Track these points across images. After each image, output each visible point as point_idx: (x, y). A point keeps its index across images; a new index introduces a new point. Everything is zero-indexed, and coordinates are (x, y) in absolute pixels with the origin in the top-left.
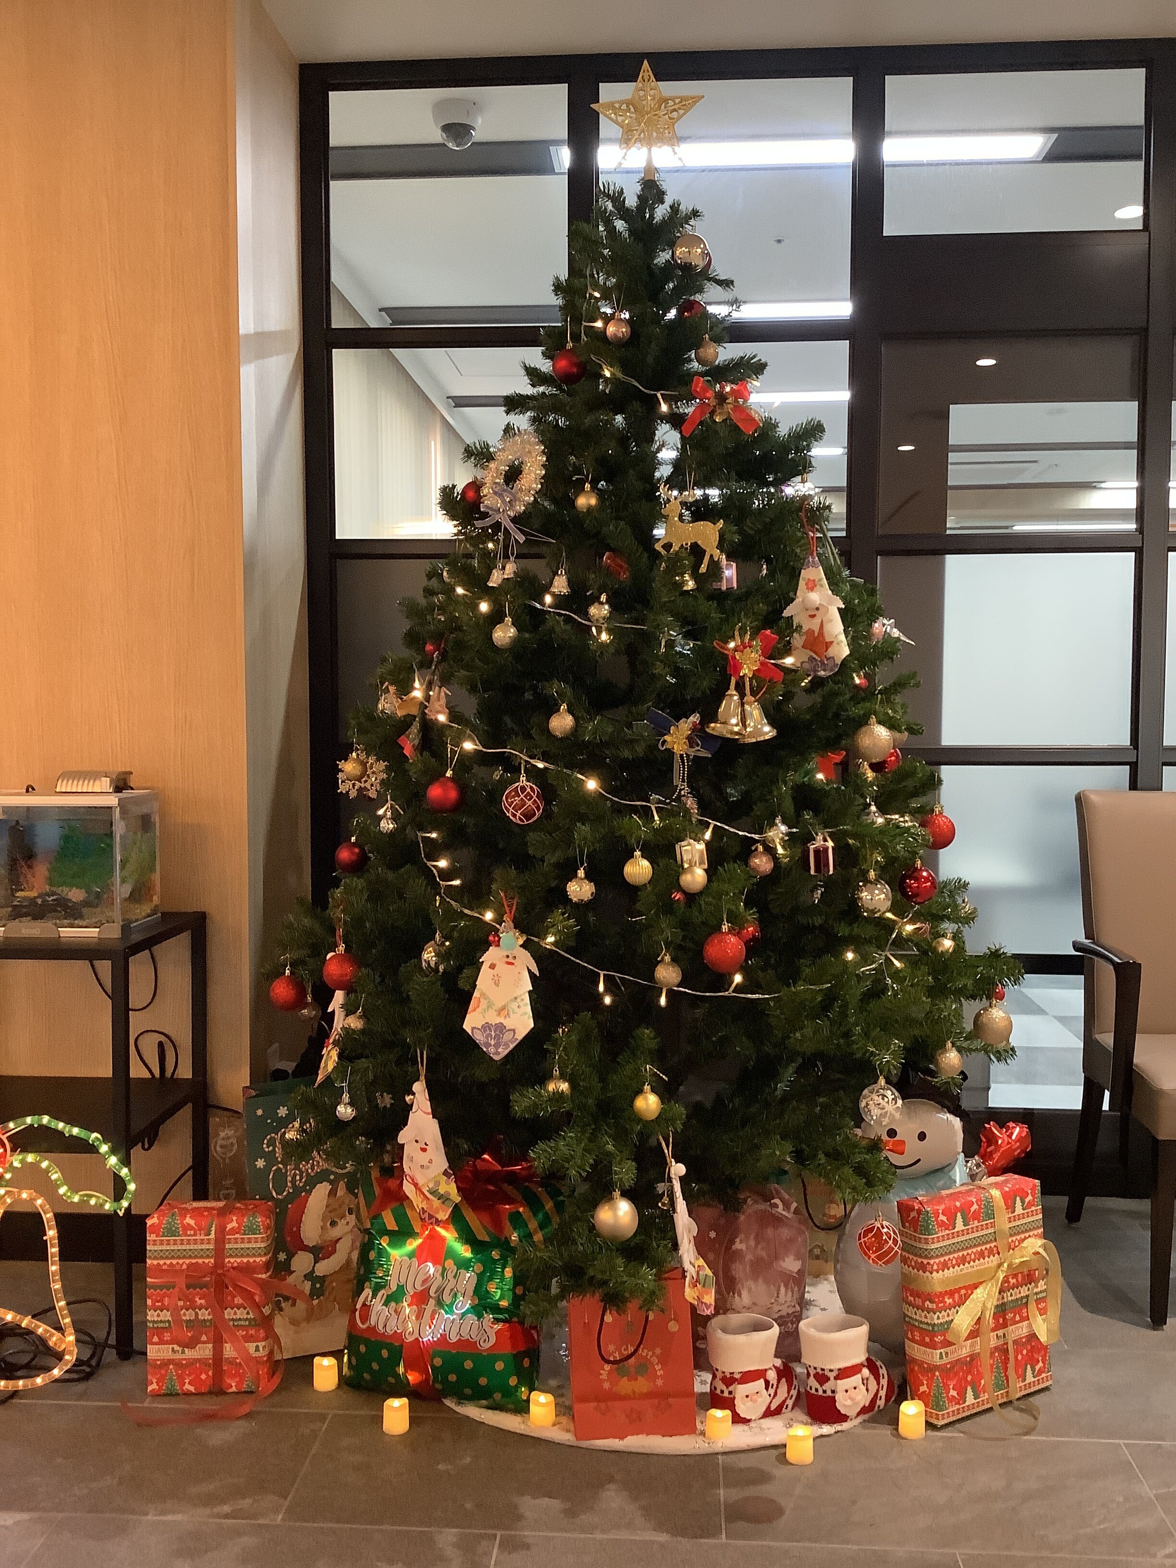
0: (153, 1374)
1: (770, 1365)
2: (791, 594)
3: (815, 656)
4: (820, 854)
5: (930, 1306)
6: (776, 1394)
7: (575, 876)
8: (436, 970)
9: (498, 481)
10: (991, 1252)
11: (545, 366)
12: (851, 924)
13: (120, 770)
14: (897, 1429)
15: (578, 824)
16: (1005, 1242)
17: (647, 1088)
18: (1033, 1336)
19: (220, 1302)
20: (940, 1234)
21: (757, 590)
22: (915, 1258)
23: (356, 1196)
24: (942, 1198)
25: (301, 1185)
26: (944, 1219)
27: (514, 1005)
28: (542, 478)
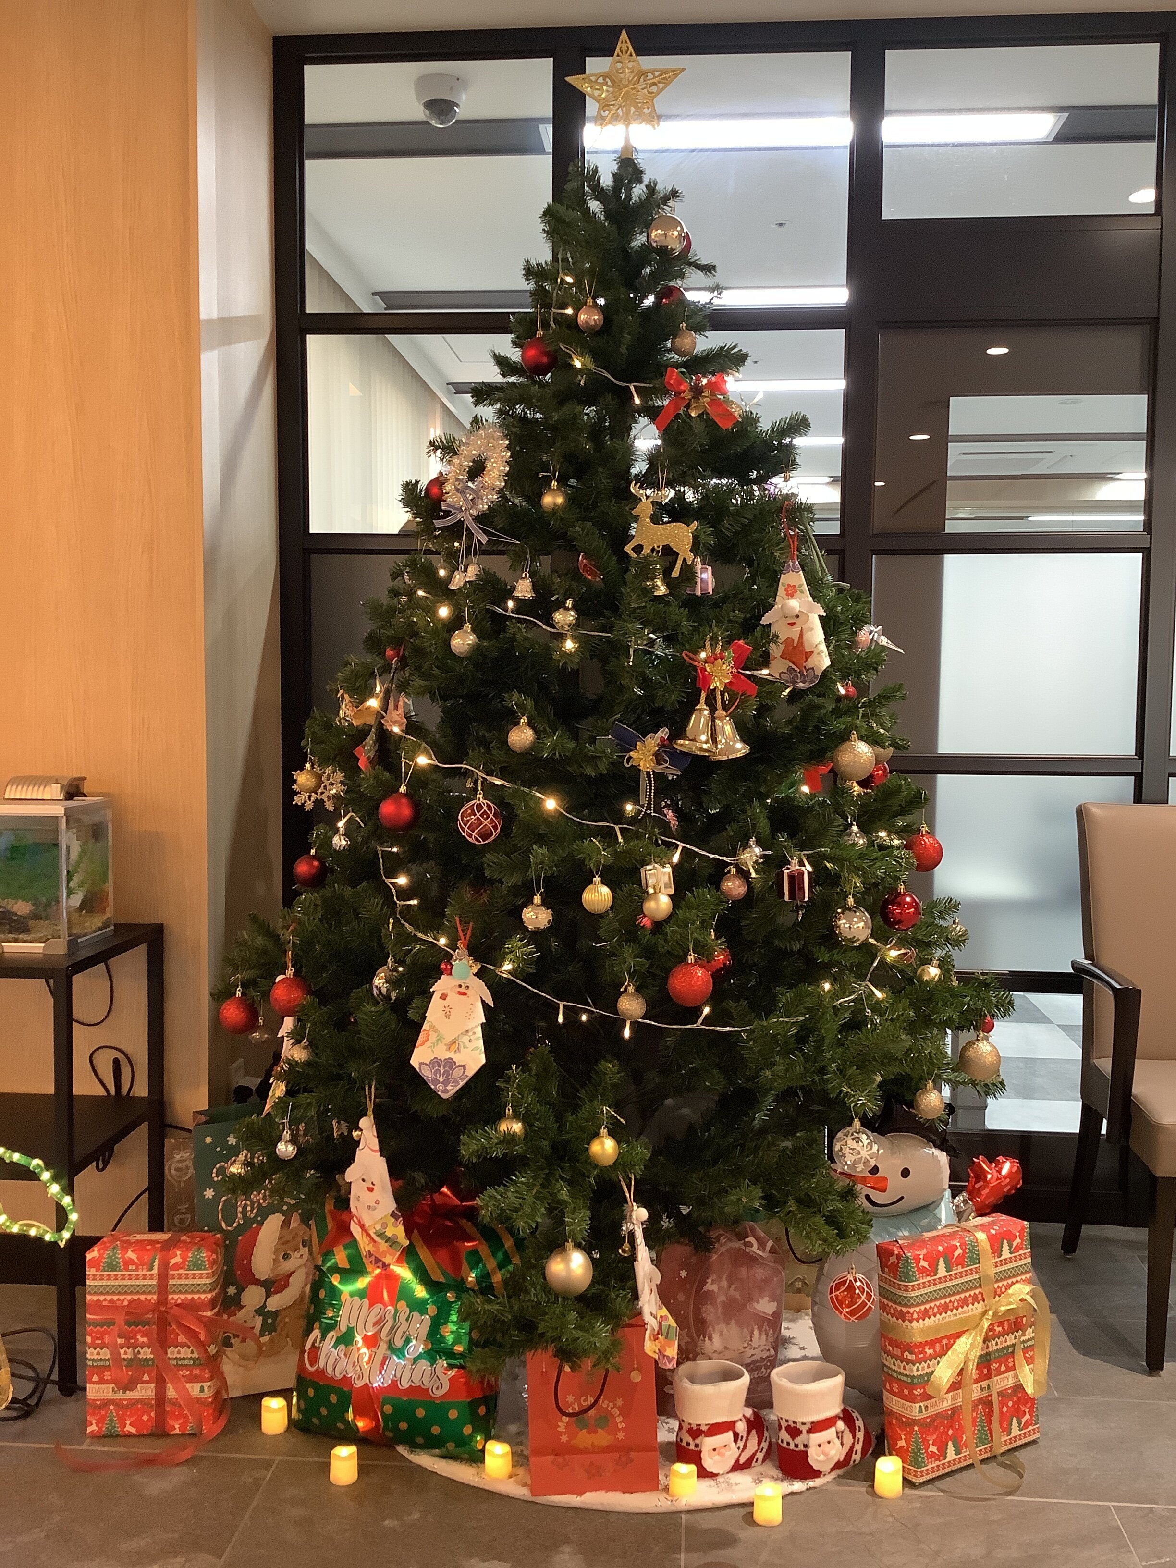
0: (93, 1414)
1: (740, 1416)
2: (770, 600)
3: (793, 666)
4: (796, 880)
5: (909, 1357)
6: (745, 1446)
7: (531, 902)
8: (388, 997)
9: (461, 477)
10: (975, 1299)
11: (515, 355)
12: (830, 950)
13: (75, 776)
14: (873, 1486)
15: (534, 847)
16: (991, 1287)
17: (604, 1131)
18: (1019, 1388)
19: (163, 1342)
20: (921, 1281)
21: (735, 595)
22: (894, 1306)
23: (309, 1226)
24: (924, 1241)
25: (252, 1216)
26: (926, 1264)
27: (465, 1039)
28: (506, 475)
